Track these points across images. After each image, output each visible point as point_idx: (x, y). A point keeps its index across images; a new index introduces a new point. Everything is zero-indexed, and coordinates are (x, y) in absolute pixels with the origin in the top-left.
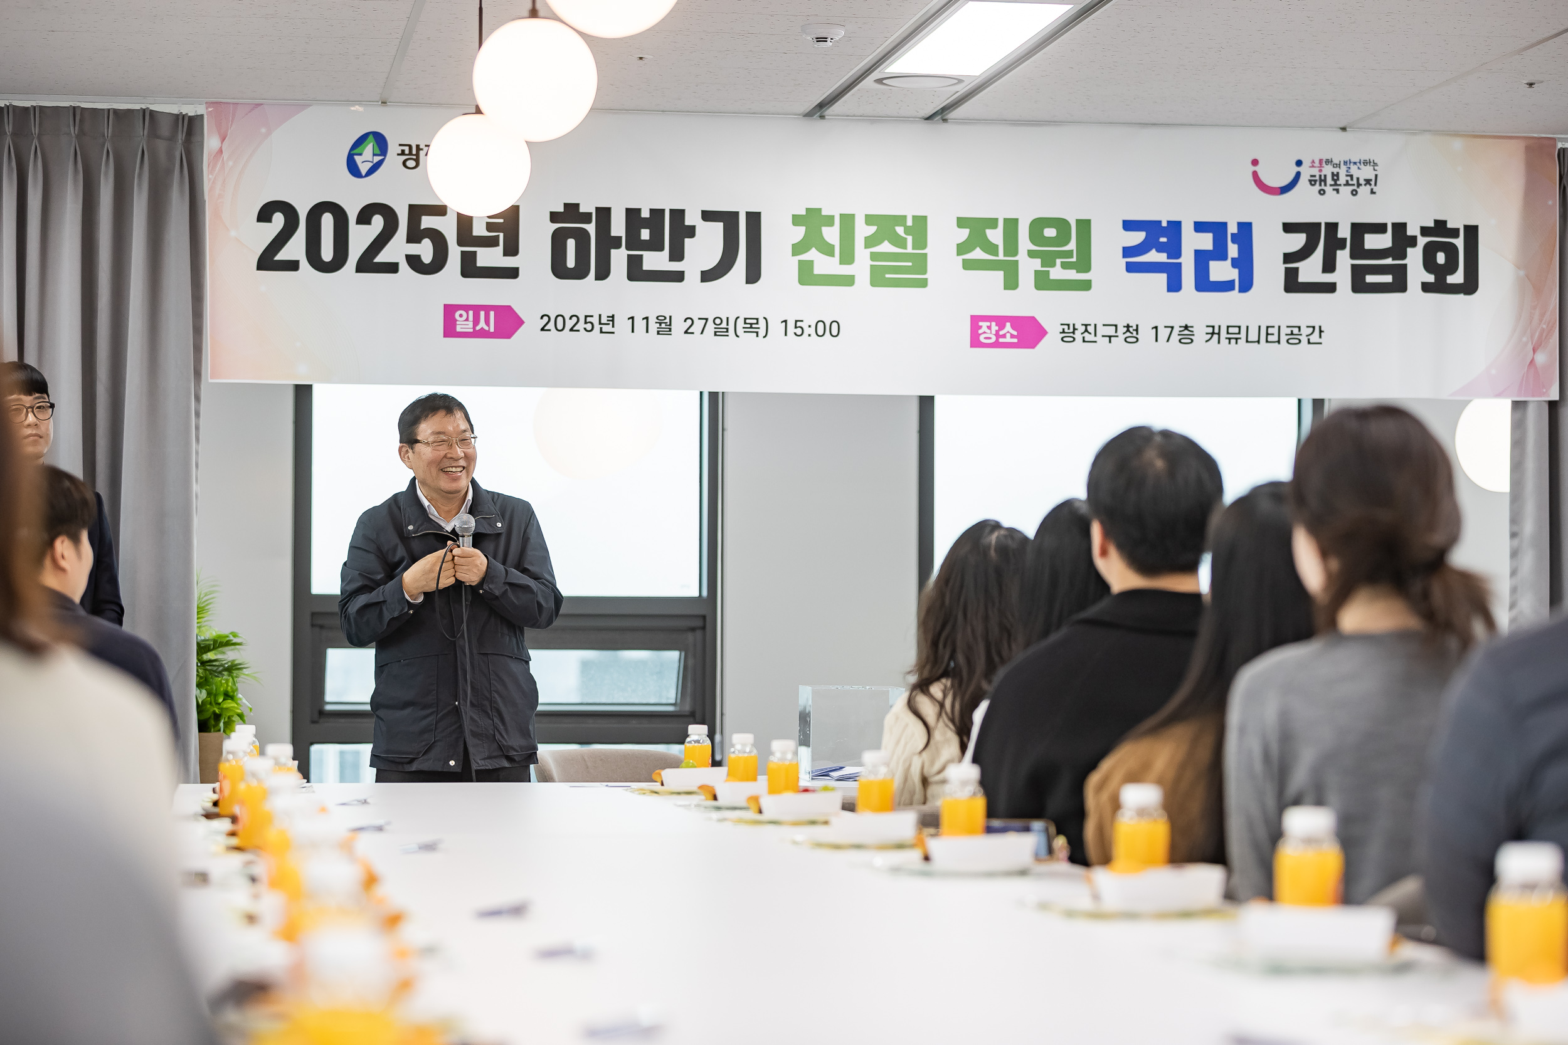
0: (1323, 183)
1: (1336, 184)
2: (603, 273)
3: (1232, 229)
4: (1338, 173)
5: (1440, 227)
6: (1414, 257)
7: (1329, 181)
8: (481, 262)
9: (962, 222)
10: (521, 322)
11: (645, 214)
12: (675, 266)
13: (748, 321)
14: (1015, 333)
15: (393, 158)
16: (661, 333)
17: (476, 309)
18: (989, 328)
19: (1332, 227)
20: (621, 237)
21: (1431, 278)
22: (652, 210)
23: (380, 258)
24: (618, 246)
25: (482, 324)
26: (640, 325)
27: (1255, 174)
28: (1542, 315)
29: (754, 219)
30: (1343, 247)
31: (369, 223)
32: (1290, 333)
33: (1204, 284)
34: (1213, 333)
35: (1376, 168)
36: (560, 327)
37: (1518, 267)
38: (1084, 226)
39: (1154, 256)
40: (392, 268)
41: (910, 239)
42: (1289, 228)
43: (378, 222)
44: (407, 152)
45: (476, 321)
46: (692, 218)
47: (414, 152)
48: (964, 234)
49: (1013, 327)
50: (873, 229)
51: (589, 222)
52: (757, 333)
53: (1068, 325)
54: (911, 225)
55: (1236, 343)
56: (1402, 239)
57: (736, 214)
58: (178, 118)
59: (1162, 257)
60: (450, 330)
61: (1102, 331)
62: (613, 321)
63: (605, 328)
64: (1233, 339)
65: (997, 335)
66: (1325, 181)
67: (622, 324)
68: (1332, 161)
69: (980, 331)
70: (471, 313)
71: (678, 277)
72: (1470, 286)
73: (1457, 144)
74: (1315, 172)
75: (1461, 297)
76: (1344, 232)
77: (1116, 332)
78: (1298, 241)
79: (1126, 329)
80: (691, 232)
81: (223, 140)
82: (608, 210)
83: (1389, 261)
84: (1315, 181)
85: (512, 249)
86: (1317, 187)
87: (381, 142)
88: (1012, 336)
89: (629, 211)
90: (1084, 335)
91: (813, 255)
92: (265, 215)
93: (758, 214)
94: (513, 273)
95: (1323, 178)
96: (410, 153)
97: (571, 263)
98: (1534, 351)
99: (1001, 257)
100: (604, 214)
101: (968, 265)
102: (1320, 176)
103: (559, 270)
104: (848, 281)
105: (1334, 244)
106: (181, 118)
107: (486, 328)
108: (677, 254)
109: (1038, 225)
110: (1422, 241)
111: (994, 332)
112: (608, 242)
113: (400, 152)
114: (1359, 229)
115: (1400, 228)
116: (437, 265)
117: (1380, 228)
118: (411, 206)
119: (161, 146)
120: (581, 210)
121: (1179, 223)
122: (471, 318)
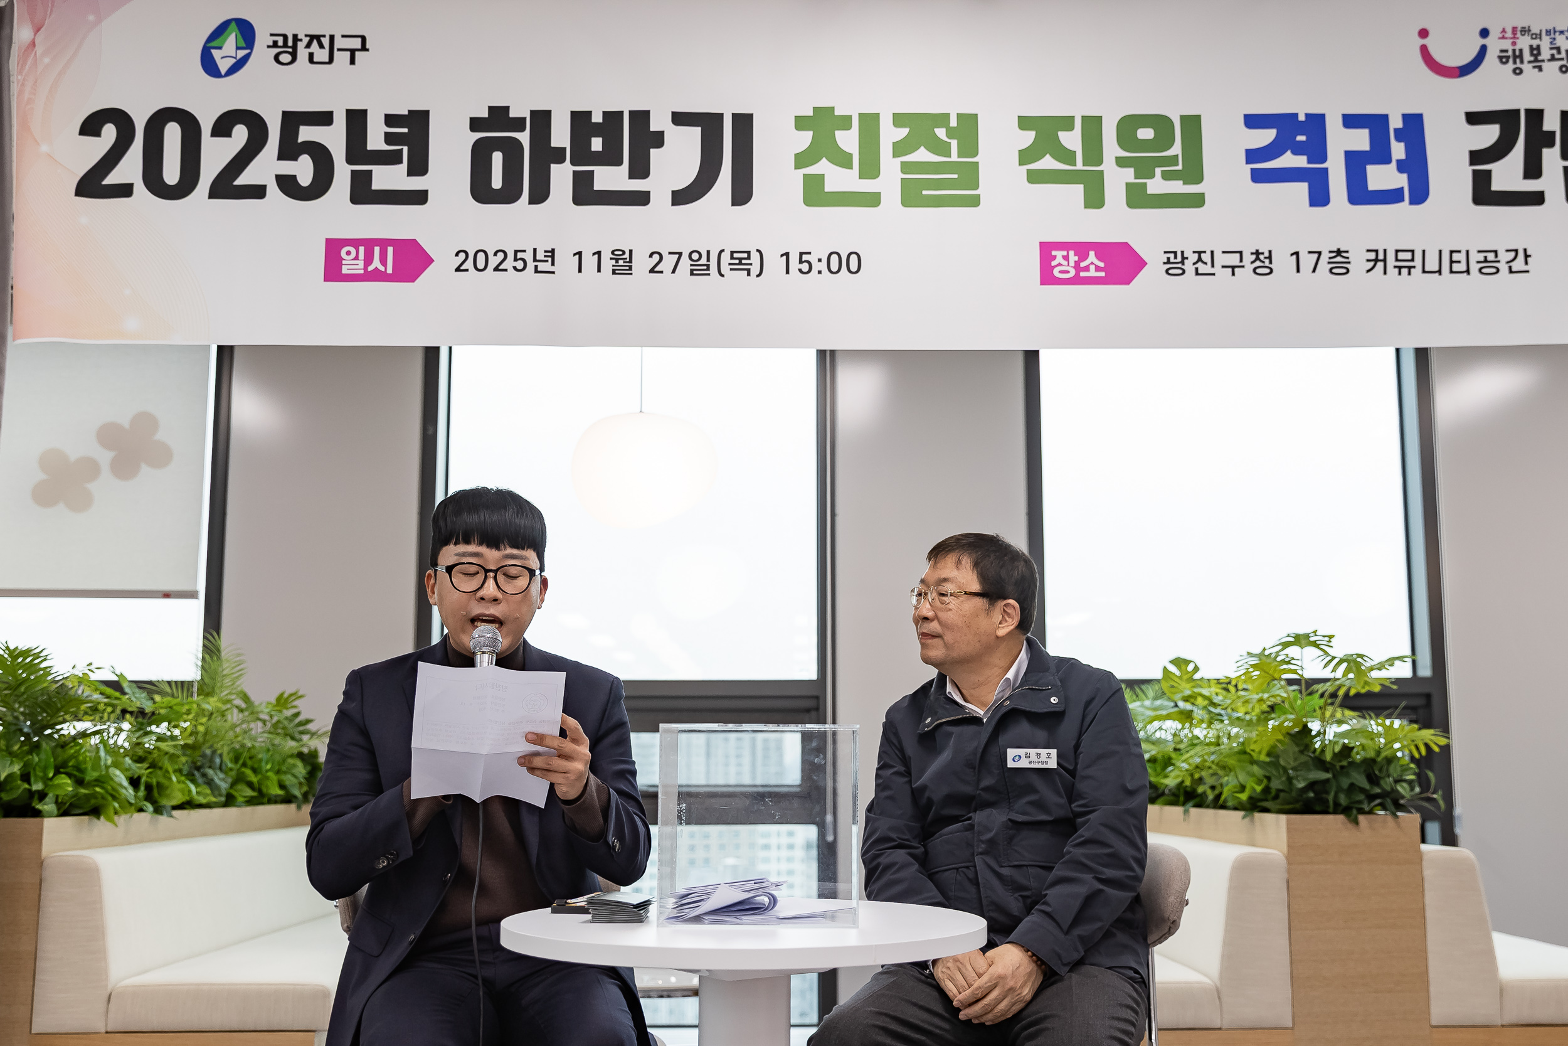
0: (1518, 60)
1: (1536, 60)
2: (540, 195)
3: (1396, 123)
4: (1539, 45)
7: (1527, 56)
8: (377, 185)
9: (1025, 123)
10: (429, 261)
11: (597, 118)
12: (637, 185)
13: (736, 255)
14: (1102, 265)
15: (262, 52)
16: (617, 272)
17: (369, 244)
18: (1066, 258)
19: (1535, 116)
20: (565, 149)
22: (606, 114)
23: (242, 180)
24: (561, 160)
25: (376, 263)
26: (590, 262)
27: (1424, 50)
29: (744, 123)
30: (1552, 144)
31: (229, 135)
32: (1482, 259)
33: (1359, 194)
34: (1376, 260)
36: (481, 265)
38: (1192, 124)
39: (1289, 160)
40: (258, 192)
41: (954, 144)
42: (1474, 118)
43: (240, 133)
44: (280, 43)
45: (368, 260)
46: (659, 122)
47: (290, 43)
48: (1029, 137)
49: (1098, 257)
50: (903, 132)
51: (523, 129)
52: (749, 271)
53: (1175, 253)
54: (955, 125)
55: (1409, 274)
57: (720, 116)
59: (1301, 161)
60: (333, 272)
61: (1221, 260)
62: (553, 257)
63: (542, 267)
64: (1405, 269)
65: (1077, 266)
66: (1521, 56)
67: (565, 261)
68: (1529, 30)
69: (1054, 263)
70: (362, 249)
71: (642, 198)
74: (1507, 45)
76: (1552, 123)
77: (1241, 261)
78: (1489, 134)
79: (1254, 257)
80: (658, 140)
81: (37, 30)
82: (548, 113)
84: (1508, 58)
85: (418, 167)
86: (1510, 66)
87: (246, 31)
88: (1098, 269)
89: (575, 115)
90: (1196, 266)
91: (823, 167)
92: (91, 126)
93: (749, 117)
94: (419, 198)
95: (1517, 53)
96: (285, 45)
97: (497, 182)
99: (1080, 166)
100: (541, 119)
101: (1035, 177)
102: (1514, 51)
103: (482, 192)
104: (872, 200)
105: (1539, 140)
107: (382, 268)
108: (640, 170)
109: (1128, 126)
111: (1072, 264)
112: (544, 155)
113: (272, 44)
116: (319, 188)
118: (285, 114)
120: (512, 115)
121: (1322, 117)
122: (362, 256)
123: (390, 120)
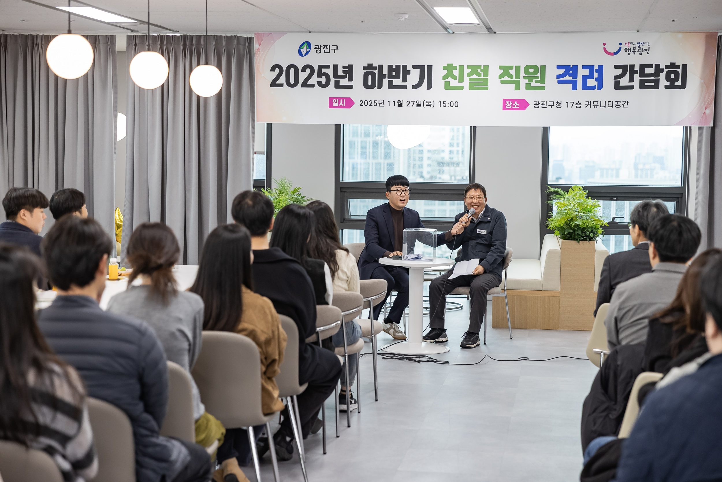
0: (629, 51)
1: (634, 51)
2: (380, 87)
3: (596, 68)
4: (635, 47)
5: (673, 65)
6: (662, 77)
7: (632, 50)
8: (341, 84)
9: (501, 67)
10: (353, 103)
11: (394, 67)
12: (404, 84)
13: (428, 102)
15: (313, 50)
16: (399, 106)
17: (339, 99)
18: (509, 103)
19: (632, 66)
20: (386, 75)
21: (668, 84)
22: (396, 66)
23: (309, 83)
24: (385, 78)
25: (341, 104)
26: (392, 103)
27: (604, 48)
28: (709, 96)
29: (430, 68)
30: (637, 73)
31: (305, 71)
32: (617, 103)
33: (585, 87)
34: (588, 104)
35: (649, 45)
36: (366, 105)
37: (701, 79)
38: (543, 68)
39: (567, 78)
40: (312, 86)
41: (482, 73)
42: (616, 67)
43: (308, 71)
44: (317, 48)
45: (339, 103)
46: (409, 68)
47: (319, 48)
48: (501, 71)
49: (517, 103)
50: (470, 70)
51: (376, 70)
52: (431, 106)
53: (537, 102)
54: (483, 68)
55: (597, 107)
56: (658, 70)
57: (423, 67)
58: (246, 38)
59: (570, 78)
60: (331, 106)
61: (548, 104)
62: (383, 102)
63: (381, 105)
64: (596, 106)
66: (630, 50)
67: (386, 103)
68: (633, 43)
69: (506, 105)
70: (338, 100)
71: (405, 87)
72: (683, 86)
73: (680, 35)
74: (627, 47)
75: (680, 90)
76: (637, 68)
77: (553, 104)
78: (620, 71)
79: (557, 103)
80: (409, 72)
81: (260, 45)
82: (382, 66)
83: (653, 78)
84: (627, 50)
85: (351, 79)
86: (627, 52)
87: (309, 44)
88: (517, 106)
89: (389, 66)
90: (542, 105)
91: (450, 79)
92: (273, 69)
93: (432, 66)
94: (351, 87)
95: (630, 49)
96: (318, 48)
97: (370, 83)
98: (706, 109)
99: (514, 79)
100: (380, 67)
101: (503, 82)
102: (629, 48)
103: (366, 86)
104: (461, 88)
105: (633, 72)
106: (247, 38)
107: (343, 105)
108: (404, 80)
109: (527, 68)
110: (665, 70)
111: (511, 105)
112: (382, 76)
113: (315, 48)
114: (643, 67)
115: (658, 66)
116: (327, 84)
117: (650, 66)
118: (319, 65)
119: (241, 47)
120: (373, 66)
121: (577, 66)
122: (338, 102)
123: (344, 67)
